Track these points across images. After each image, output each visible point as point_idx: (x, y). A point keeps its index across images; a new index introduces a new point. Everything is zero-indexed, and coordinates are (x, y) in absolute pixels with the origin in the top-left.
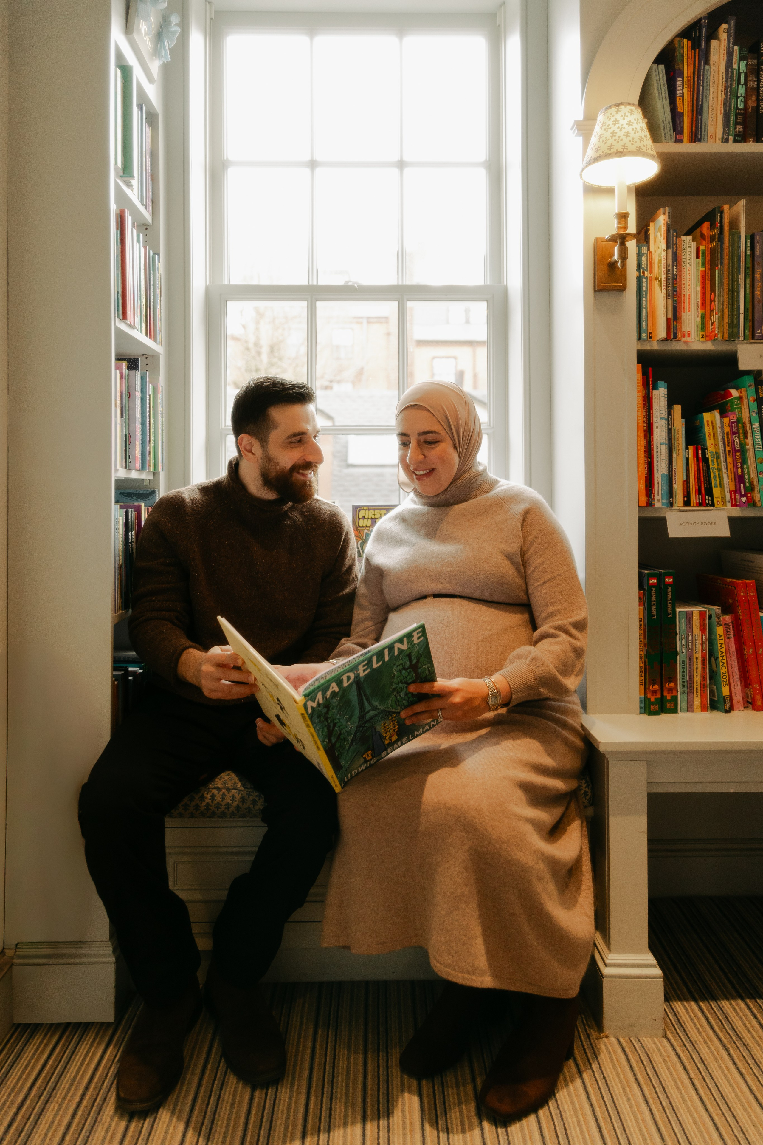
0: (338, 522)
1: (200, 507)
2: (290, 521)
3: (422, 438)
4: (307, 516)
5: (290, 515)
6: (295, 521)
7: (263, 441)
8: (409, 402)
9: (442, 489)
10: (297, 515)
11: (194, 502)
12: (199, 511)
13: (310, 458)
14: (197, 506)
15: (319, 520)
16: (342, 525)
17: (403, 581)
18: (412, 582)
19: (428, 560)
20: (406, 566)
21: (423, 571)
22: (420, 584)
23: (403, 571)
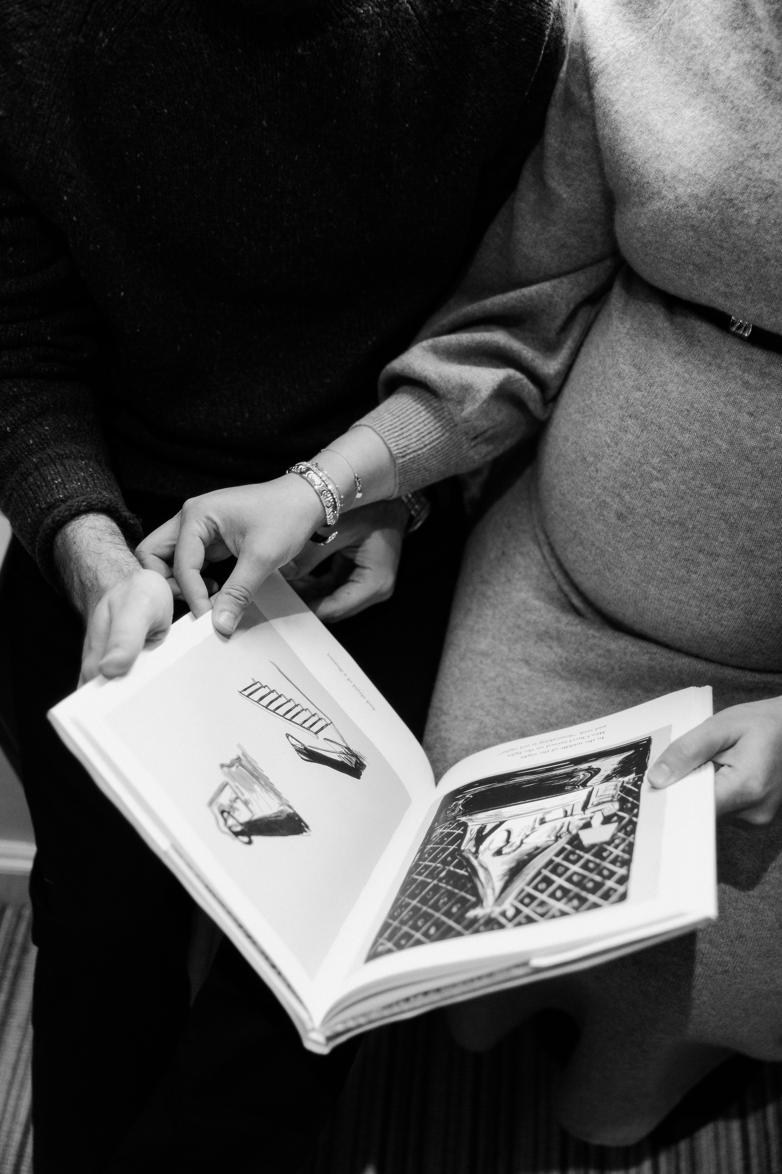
17: (673, 253)
18: (700, 269)
19: (772, 216)
20: (693, 208)
21: (746, 253)
22: (722, 289)
23: (681, 223)
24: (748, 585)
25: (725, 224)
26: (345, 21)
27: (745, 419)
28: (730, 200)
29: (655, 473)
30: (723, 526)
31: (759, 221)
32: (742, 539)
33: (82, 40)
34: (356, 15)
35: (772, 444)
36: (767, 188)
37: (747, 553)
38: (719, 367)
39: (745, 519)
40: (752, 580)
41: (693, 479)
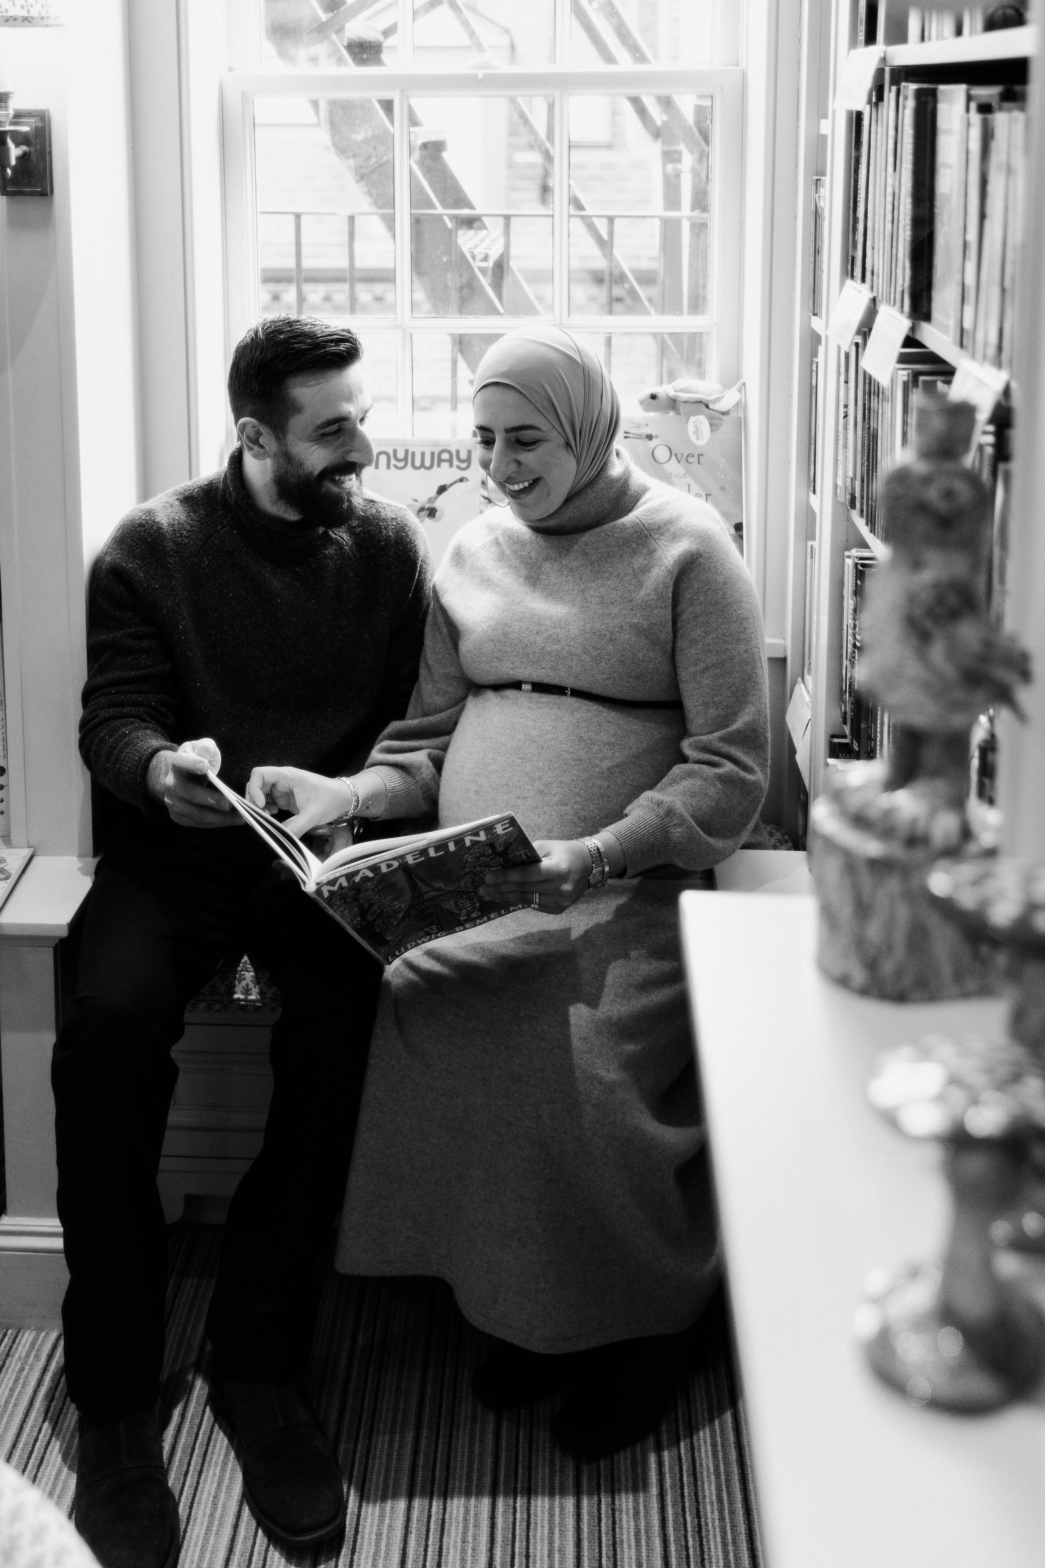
0: (411, 542)
1: (186, 537)
2: (334, 548)
3: (513, 435)
4: (359, 534)
5: (334, 536)
6: (340, 546)
7: (279, 428)
8: (488, 378)
9: (552, 510)
10: (344, 536)
11: (177, 529)
12: (185, 544)
13: (353, 457)
14: (181, 536)
15: (379, 540)
16: (415, 546)
17: (485, 656)
18: (500, 660)
19: (525, 626)
20: (490, 631)
21: (516, 645)
22: (511, 666)
23: (486, 640)
24: (546, 812)
25: (506, 635)
26: (319, 556)
27: (531, 723)
28: (506, 624)
29: (491, 761)
30: (527, 779)
31: (519, 629)
32: (537, 785)
33: (196, 560)
34: (325, 554)
35: (544, 732)
36: (521, 615)
37: (541, 792)
38: (517, 704)
39: (537, 773)
40: (546, 808)
41: (510, 758)
